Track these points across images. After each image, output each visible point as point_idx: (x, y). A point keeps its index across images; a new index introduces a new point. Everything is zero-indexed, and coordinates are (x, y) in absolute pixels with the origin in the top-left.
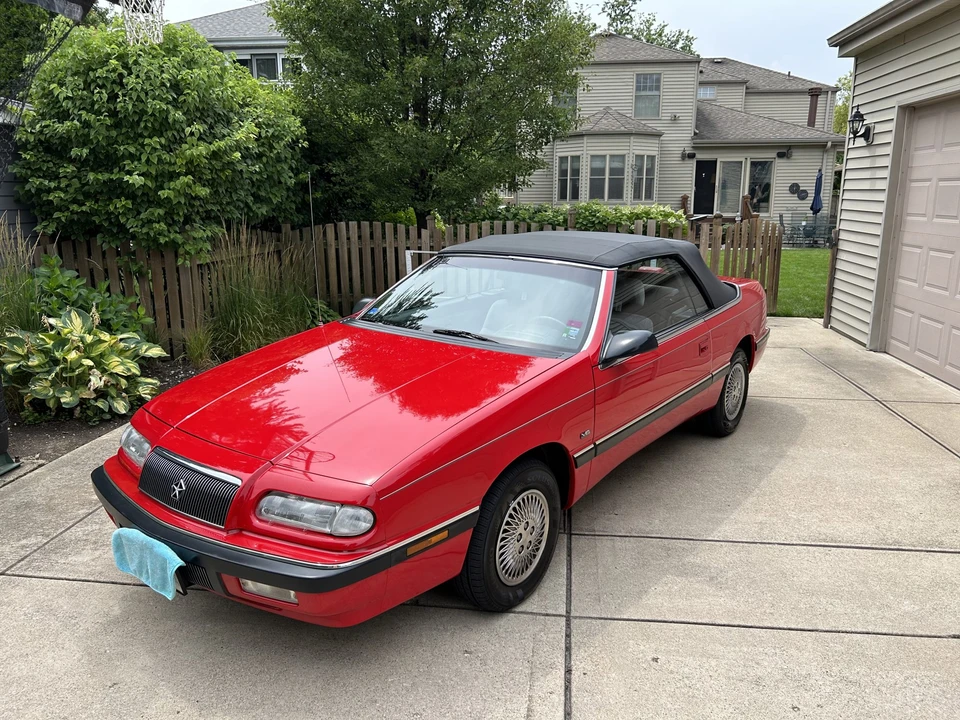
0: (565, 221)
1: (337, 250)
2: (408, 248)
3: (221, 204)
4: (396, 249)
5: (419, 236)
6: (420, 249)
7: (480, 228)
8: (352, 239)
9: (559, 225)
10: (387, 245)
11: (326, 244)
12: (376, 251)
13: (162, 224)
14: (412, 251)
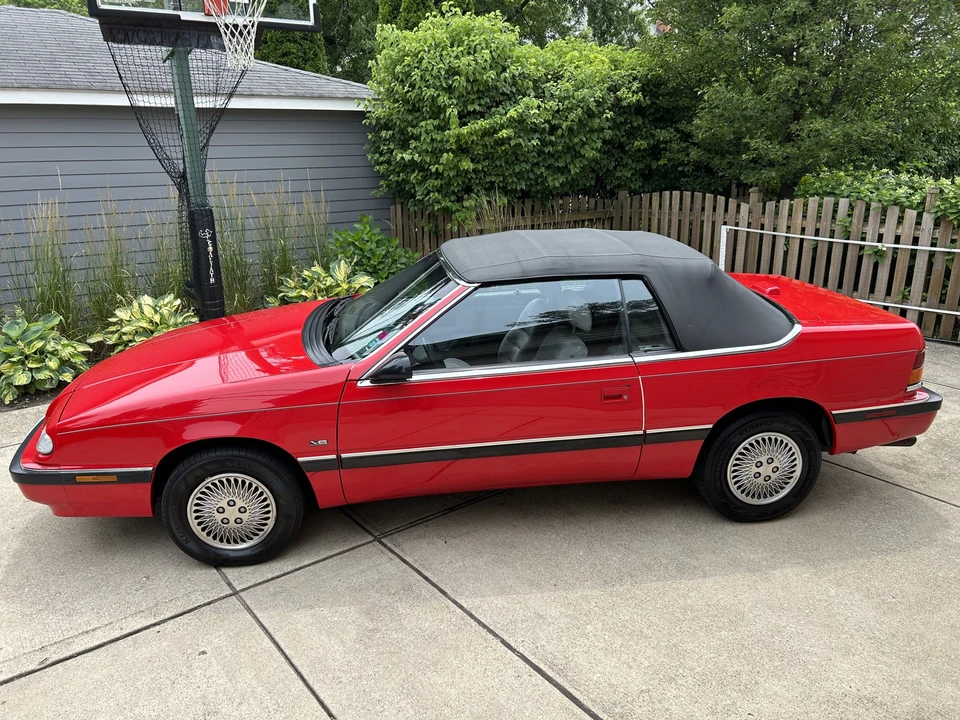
0: (923, 202)
1: (659, 220)
2: (725, 223)
3: (503, 175)
4: (713, 223)
5: (738, 211)
6: (737, 225)
7: (806, 205)
8: (674, 210)
9: (911, 207)
10: (705, 218)
11: (650, 213)
12: (694, 224)
13: (436, 194)
14: (729, 227)
